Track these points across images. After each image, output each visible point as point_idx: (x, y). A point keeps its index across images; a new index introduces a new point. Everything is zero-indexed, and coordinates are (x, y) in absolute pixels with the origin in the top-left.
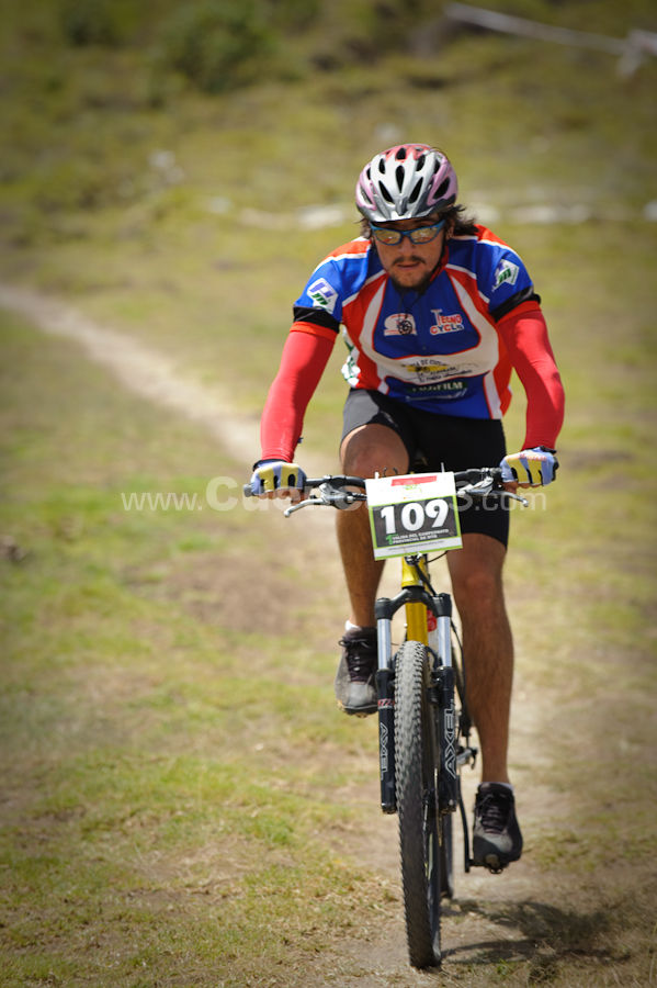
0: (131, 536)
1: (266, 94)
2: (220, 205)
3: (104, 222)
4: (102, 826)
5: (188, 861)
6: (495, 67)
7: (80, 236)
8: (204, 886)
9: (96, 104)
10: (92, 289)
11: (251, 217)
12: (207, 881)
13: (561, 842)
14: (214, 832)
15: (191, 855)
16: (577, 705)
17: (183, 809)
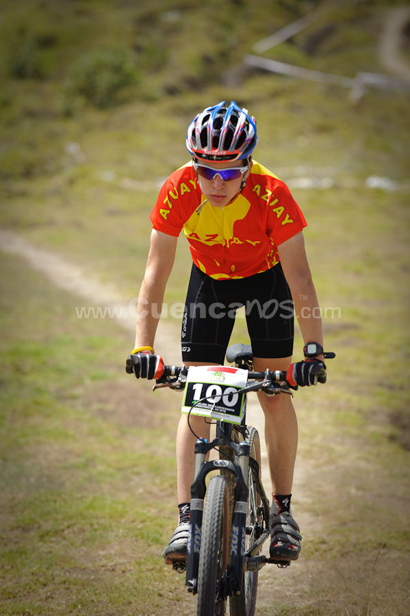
0: (61, 371)
1: (135, 109)
2: (108, 176)
3: (38, 186)
4: (51, 534)
5: (102, 553)
6: (275, 94)
7: (23, 194)
8: (111, 566)
9: (31, 114)
10: (32, 225)
11: (127, 183)
12: (113, 564)
13: (317, 543)
14: (117, 536)
15: (104, 549)
16: (326, 469)
17: (98, 524)
